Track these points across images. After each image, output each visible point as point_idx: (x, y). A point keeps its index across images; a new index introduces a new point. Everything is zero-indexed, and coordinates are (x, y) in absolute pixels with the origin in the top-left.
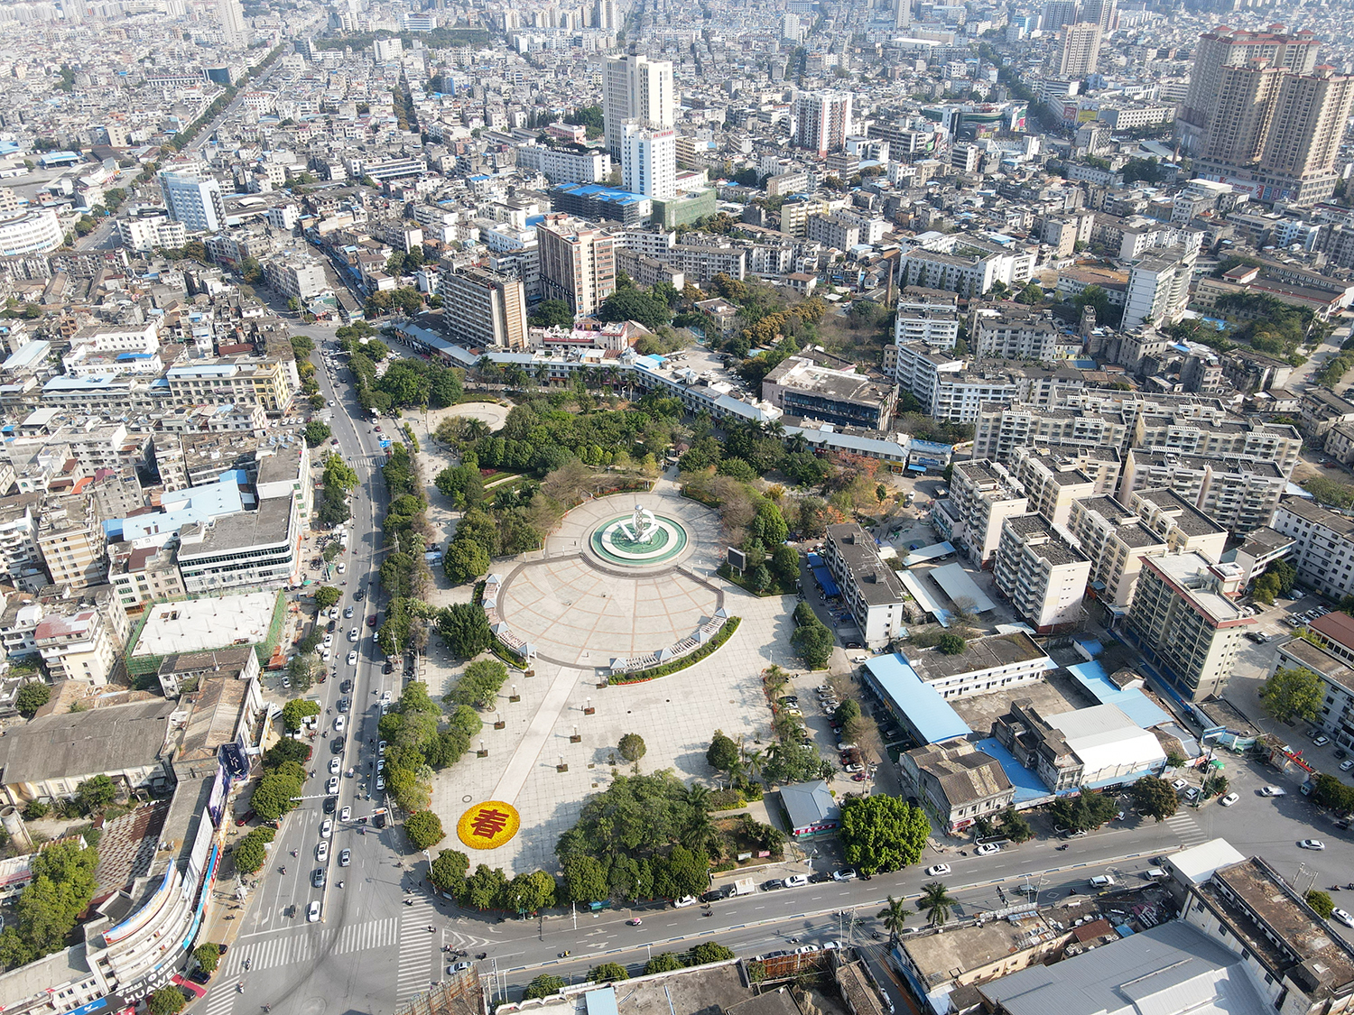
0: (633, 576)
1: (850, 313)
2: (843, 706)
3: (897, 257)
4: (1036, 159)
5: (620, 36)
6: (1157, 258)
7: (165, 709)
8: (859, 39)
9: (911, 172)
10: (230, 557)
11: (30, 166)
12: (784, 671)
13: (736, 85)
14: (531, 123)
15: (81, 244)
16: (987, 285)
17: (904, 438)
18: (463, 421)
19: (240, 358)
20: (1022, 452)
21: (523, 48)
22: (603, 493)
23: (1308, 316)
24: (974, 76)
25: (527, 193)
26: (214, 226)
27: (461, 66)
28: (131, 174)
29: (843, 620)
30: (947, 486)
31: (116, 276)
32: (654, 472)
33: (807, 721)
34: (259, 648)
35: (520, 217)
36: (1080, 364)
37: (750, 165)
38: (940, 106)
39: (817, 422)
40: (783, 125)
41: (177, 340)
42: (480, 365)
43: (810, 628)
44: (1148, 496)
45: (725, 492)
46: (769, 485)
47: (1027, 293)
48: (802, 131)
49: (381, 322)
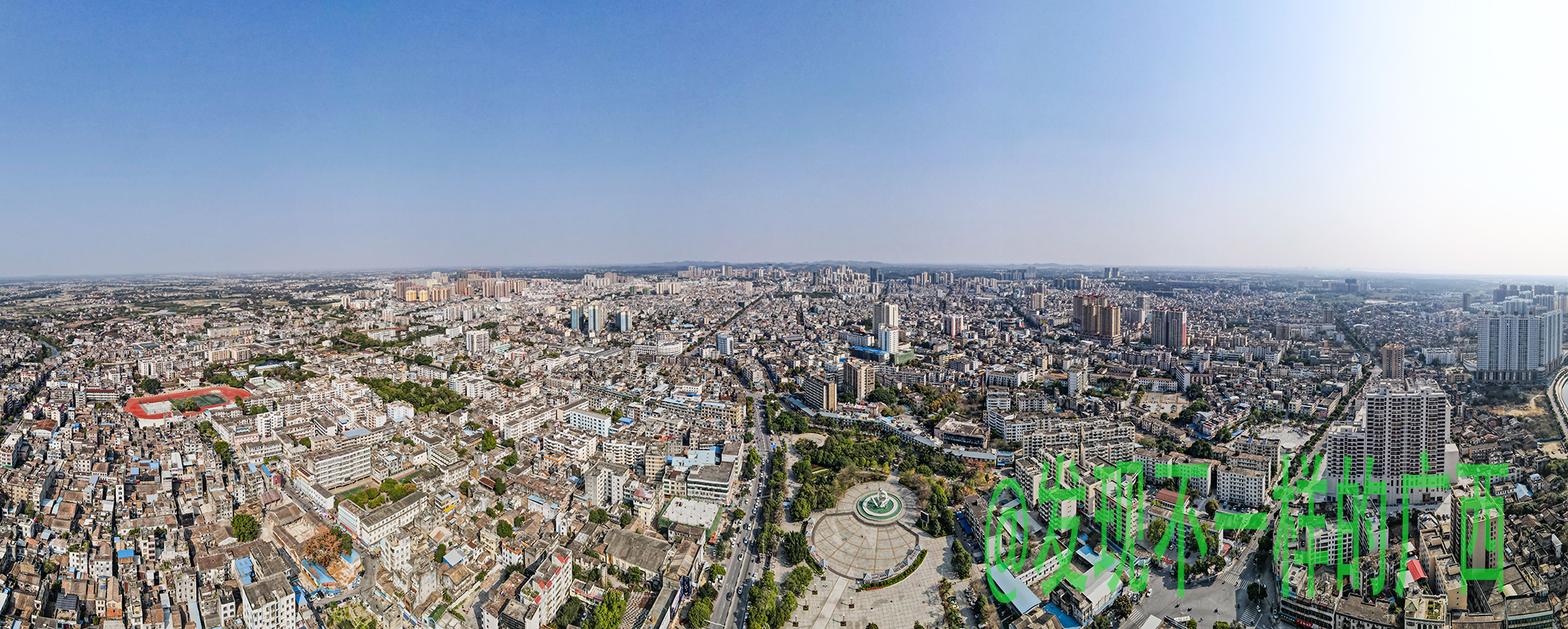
0: (877, 526)
1: (968, 397)
2: (979, 599)
3: (985, 374)
4: (1030, 337)
5: (880, 296)
6: (1076, 368)
7: (667, 547)
8: (964, 297)
9: (987, 342)
10: (706, 484)
11: (679, 328)
12: (949, 581)
13: (921, 313)
14: (845, 324)
15: (687, 354)
16: (1019, 384)
17: (994, 451)
18: (807, 441)
19: (727, 402)
20: (1042, 451)
21: (844, 298)
22: (865, 481)
23: (1125, 383)
24: (1005, 309)
25: (841, 349)
26: (729, 353)
27: (821, 304)
28: (707, 333)
29: (975, 548)
30: (1014, 471)
31: (695, 366)
32: (887, 472)
33: (961, 612)
34: (708, 531)
35: (838, 358)
36: (1057, 411)
37: (927, 340)
38: (995, 319)
39: (958, 446)
40: (939, 326)
41: (708, 392)
42: (816, 417)
43: (961, 554)
44: (1091, 461)
45: (919, 481)
46: (938, 478)
47: (1034, 385)
48: (945, 328)
49: (781, 394)
